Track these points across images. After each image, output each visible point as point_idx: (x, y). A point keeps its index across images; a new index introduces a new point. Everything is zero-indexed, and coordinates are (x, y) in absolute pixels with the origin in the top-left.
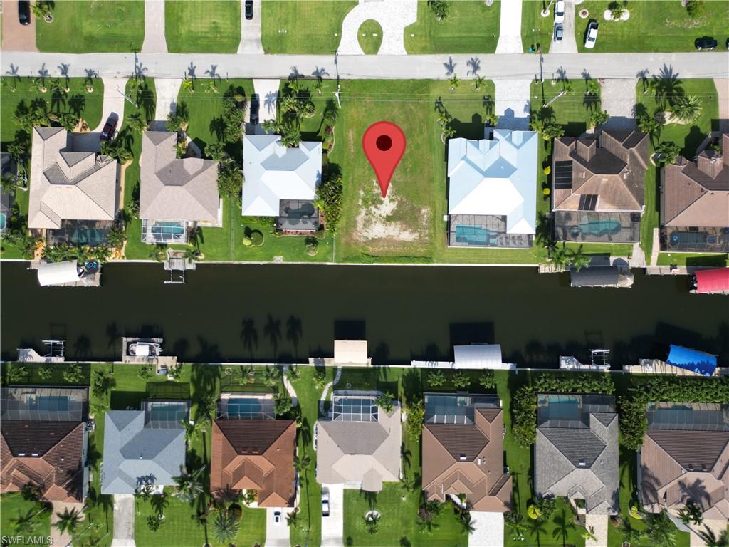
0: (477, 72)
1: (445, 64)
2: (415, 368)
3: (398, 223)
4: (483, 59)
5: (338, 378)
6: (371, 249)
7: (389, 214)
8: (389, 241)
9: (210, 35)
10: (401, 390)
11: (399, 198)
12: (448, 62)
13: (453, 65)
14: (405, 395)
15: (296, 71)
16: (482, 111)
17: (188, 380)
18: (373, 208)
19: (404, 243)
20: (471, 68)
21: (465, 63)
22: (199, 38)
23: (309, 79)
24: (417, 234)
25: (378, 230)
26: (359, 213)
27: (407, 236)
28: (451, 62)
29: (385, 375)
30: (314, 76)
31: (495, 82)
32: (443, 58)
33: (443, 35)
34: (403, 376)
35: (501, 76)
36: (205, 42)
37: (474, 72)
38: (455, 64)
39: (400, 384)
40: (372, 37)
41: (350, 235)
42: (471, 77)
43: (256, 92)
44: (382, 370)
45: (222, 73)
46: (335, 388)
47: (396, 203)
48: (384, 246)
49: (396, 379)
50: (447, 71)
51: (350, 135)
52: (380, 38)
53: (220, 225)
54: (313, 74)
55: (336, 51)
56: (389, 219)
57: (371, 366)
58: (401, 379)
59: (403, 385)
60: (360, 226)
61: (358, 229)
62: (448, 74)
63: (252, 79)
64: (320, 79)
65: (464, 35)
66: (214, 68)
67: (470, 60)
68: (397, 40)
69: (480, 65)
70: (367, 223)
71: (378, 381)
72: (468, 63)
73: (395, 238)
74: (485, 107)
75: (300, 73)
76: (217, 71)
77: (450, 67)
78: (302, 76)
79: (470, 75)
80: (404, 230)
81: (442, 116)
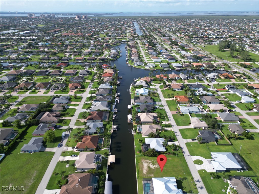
0: (200, 189)
2: (106, 175)
3: (148, 169)
4: (205, 190)
5: (105, 158)
6: (140, 163)
7: (150, 167)
8: (143, 167)
9: (185, 135)
10: (100, 171)
11: (155, 169)
15: (183, 148)
17: (108, 133)
18: (151, 163)
19: (143, 171)
21: (201, 185)
22: (184, 133)
23: (182, 151)
24: (145, 174)
25: (145, 165)
26: (149, 161)
27: (145, 171)
29: (105, 168)
32: (200, 179)
33: (207, 179)
34: (104, 172)
36: (183, 134)
37: (199, 188)
38: (200, 182)
39: (102, 171)
40: (199, 162)
41: (143, 159)
43: (175, 142)
44: (106, 167)
45: (177, 137)
46: (103, 157)
47: (154, 169)
48: (141, 166)
49: (103, 170)
50: (197, 180)
51: (170, 158)
52: (199, 164)
53: (142, 137)
54: (184, 151)
55: (191, 155)
56: (149, 167)
57: (108, 165)
58: (103, 171)
59: (102, 172)
60: (146, 161)
61: (145, 161)
63: (178, 141)
64: (183, 153)
65: (210, 185)
66: (178, 135)
67: (203, 187)
68: (200, 168)
69: (202, 189)
70: (147, 162)
71: (104, 166)
73: (144, 169)
74: (189, 191)
76: (178, 136)
78: (182, 149)
79: (198, 187)
80: (146, 171)
81: (182, 179)
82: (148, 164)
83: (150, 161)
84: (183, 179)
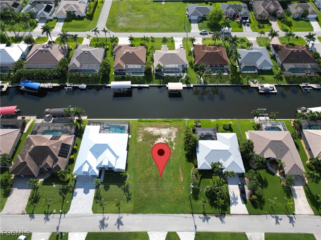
0: (102, 219)
1: (122, 225)
2: (148, 84)
3: (154, 135)
4: (96, 229)
5: (180, 79)
6: (168, 124)
8: (159, 127)
10: (154, 77)
12: (121, 226)
13: (117, 224)
14: (152, 75)
15: (221, 220)
16: (103, 192)
18: (167, 141)
20: (106, 222)
21: (109, 226)
23: (211, 214)
24: (145, 130)
25: (165, 132)
27: (150, 129)
28: (118, 227)
29: (160, 82)
30: (209, 216)
31: (91, 212)
34: (153, 81)
35: (87, 216)
37: (104, 219)
38: (116, 224)
39: (154, 79)
41: (178, 129)
42: (106, 215)
43: (244, 205)
44: (162, 83)
47: (155, 143)
50: (122, 220)
53: (246, 133)
54: (210, 218)
55: (196, 235)
56: (159, 136)
60: (174, 133)
62: (121, 218)
63: (250, 214)
64: (204, 214)
67: (105, 228)
69: (99, 224)
70: (170, 134)
71: (163, 80)
72: (107, 226)
73: (156, 129)
74: (100, 195)
75: (218, 219)
77: (119, 222)
78: (216, 216)
79: (106, 217)
80: (151, 132)
81: (128, 189)
82: (167, 136)
83: (172, 140)
84: (126, 190)
